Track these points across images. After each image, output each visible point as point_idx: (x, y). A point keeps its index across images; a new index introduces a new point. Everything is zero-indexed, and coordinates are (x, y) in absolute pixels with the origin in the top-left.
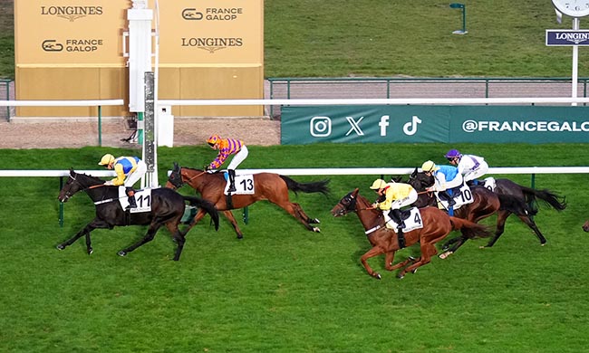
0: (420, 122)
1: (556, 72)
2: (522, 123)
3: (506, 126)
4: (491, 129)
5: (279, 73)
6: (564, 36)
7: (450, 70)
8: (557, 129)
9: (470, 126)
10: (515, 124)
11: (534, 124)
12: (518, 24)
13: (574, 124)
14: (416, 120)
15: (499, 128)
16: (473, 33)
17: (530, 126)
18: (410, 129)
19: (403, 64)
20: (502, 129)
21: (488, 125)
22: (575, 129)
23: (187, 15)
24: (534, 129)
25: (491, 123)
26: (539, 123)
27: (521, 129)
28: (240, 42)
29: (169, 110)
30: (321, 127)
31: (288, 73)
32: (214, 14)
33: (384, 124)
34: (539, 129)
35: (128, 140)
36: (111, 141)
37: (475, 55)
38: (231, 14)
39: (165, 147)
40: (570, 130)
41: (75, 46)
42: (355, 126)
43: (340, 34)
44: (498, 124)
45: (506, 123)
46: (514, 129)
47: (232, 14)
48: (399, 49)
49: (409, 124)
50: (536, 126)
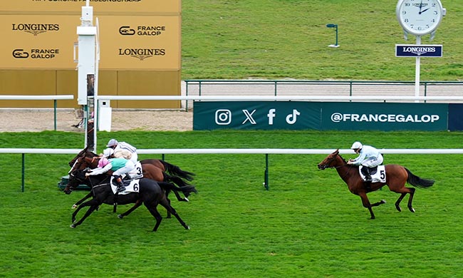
0: (299, 114)
1: (405, 77)
2: (377, 116)
3: (364, 117)
4: (353, 120)
5: (195, 76)
6: (409, 50)
7: (325, 75)
8: (403, 120)
9: (337, 117)
10: (371, 116)
11: (386, 116)
12: (378, 40)
13: (416, 116)
14: (296, 112)
15: (359, 119)
16: (343, 47)
17: (383, 118)
18: (291, 119)
19: (289, 70)
20: (361, 120)
21: (351, 117)
22: (416, 121)
23: (123, 31)
24: (386, 120)
25: (353, 115)
26: (389, 116)
27: (376, 120)
28: (163, 52)
29: (108, 103)
30: (223, 117)
31: (201, 76)
32: (144, 31)
33: (271, 115)
34: (389, 120)
35: (77, 126)
36: (63, 127)
37: (344, 63)
38: (156, 31)
39: (105, 131)
40: (413, 121)
41: (37, 54)
42: (249, 116)
43: (242, 47)
44: (358, 116)
45: (364, 116)
46: (371, 120)
47: (158, 31)
48: (287, 59)
49: (291, 116)
50: (387, 118)
